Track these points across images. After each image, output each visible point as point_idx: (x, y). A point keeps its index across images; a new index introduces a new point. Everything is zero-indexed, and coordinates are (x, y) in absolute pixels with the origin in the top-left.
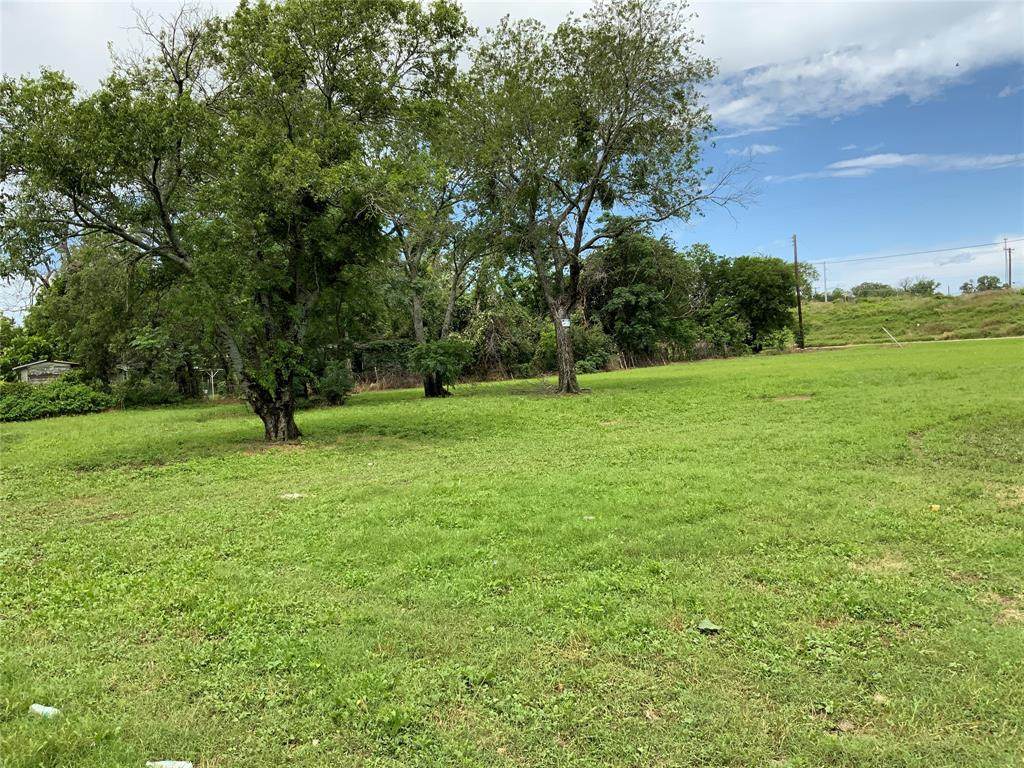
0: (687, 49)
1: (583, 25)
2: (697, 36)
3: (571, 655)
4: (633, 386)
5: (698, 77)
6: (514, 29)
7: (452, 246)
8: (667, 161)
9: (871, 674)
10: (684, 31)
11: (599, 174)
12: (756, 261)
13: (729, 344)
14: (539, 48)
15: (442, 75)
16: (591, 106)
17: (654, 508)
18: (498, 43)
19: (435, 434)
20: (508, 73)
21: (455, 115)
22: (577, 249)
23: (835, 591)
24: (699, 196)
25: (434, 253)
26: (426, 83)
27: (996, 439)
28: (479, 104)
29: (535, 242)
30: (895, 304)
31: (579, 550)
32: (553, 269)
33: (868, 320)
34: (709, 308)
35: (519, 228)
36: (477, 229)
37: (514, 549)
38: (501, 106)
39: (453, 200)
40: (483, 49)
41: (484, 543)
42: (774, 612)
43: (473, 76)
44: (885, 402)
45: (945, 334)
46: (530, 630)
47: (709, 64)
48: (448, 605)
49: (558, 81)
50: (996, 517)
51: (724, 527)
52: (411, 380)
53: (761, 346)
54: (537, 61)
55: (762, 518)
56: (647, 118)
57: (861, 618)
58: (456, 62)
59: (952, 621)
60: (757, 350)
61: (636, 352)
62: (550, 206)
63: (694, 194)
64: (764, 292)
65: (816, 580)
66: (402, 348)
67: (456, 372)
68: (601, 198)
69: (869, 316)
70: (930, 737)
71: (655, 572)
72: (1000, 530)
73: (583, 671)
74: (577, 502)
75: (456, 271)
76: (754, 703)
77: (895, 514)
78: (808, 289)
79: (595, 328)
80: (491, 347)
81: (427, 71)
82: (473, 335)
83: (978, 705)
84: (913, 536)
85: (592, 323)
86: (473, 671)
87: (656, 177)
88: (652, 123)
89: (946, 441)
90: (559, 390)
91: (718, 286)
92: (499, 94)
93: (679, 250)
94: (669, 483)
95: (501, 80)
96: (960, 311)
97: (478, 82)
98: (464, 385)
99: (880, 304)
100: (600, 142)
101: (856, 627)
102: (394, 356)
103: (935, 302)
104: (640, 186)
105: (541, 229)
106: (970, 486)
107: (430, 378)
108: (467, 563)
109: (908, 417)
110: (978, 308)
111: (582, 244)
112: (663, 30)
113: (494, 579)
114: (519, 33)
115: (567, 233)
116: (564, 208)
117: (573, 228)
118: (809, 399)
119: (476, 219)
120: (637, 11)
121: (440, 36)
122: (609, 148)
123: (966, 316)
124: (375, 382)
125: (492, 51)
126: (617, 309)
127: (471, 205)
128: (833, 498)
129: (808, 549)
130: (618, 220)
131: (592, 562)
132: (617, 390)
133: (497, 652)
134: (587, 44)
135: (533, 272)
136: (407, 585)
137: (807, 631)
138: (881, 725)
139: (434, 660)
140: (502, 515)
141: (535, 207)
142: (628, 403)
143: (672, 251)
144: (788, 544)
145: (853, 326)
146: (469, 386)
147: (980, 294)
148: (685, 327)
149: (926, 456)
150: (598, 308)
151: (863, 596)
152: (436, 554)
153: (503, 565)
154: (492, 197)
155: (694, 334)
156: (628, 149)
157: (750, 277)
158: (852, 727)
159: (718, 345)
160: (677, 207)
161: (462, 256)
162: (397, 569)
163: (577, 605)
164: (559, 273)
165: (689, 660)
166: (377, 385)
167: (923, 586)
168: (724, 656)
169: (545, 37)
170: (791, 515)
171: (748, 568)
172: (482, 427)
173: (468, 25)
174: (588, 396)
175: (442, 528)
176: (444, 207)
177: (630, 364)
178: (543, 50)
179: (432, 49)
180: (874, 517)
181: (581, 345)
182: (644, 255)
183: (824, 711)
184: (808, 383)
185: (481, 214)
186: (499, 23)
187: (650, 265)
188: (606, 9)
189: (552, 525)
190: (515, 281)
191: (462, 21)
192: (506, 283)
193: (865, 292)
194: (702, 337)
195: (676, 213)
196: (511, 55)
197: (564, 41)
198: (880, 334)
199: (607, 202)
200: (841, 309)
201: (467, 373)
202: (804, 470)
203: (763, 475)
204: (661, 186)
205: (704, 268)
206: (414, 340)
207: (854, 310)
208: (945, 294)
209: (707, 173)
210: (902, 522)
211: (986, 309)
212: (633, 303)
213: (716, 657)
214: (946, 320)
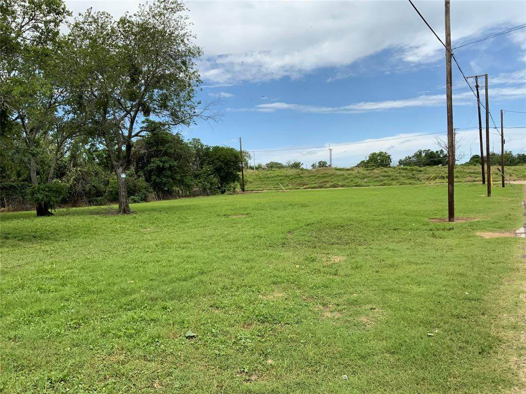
0: (188, 40)
1: (133, 19)
2: (193, 34)
3: (114, 358)
4: (160, 210)
5: (194, 55)
6: (95, 15)
7: (56, 130)
8: (178, 95)
9: (266, 350)
10: (186, 31)
11: (142, 97)
12: (223, 149)
13: (210, 189)
14: (109, 28)
15: (50, 34)
16: (138, 62)
17: (167, 274)
18: (85, 22)
19: (41, 237)
20: (91, 39)
21: (59, 57)
22: (130, 136)
23: (252, 310)
24: (194, 114)
25: (45, 133)
26: (40, 38)
27: (323, 234)
28: (74, 53)
29: (106, 131)
30: (284, 172)
31: (124, 300)
32: (117, 147)
33: (272, 179)
34: (200, 171)
35: (97, 122)
36: (71, 122)
37: (85, 303)
38: (87, 56)
39: (57, 104)
40: (76, 24)
41: (67, 300)
42: (223, 324)
43: (70, 37)
44: (278, 217)
45: (305, 187)
46: (91, 347)
47: (199, 49)
48: (43, 338)
49: (119, 47)
50: (322, 270)
51: (202, 282)
52: (28, 206)
53: (225, 190)
54: (108, 34)
55: (220, 276)
56: (167, 72)
57: (263, 322)
58: (59, 28)
59: (303, 320)
60: (223, 192)
61: (163, 192)
62: (115, 112)
63: (192, 113)
64: (226, 164)
65: (244, 305)
66: (23, 187)
67: (57, 202)
68: (143, 110)
69: (273, 177)
70: (291, 378)
71: (165, 308)
72: (323, 276)
73: (121, 367)
74: (125, 273)
75: (58, 144)
76: (211, 372)
77: (280, 270)
78: (247, 164)
79: (141, 179)
80: (79, 188)
81: (41, 31)
82: (68, 181)
83: (311, 359)
84: (288, 281)
85: (139, 176)
86: (54, 375)
87: (172, 102)
88: (170, 75)
89: (303, 235)
90: (118, 212)
91: (205, 160)
92: (85, 49)
93: (186, 141)
94: (175, 260)
95: (87, 42)
96: (311, 176)
97: (73, 41)
98: (61, 209)
99: (277, 172)
100: (143, 81)
101: (261, 327)
102: (18, 192)
103: (301, 172)
104: (164, 106)
105: (109, 124)
106: (312, 256)
107: (40, 205)
108: (56, 312)
109: (288, 224)
110: (318, 175)
111: (133, 134)
112: (176, 29)
113: (72, 320)
114: (98, 18)
115: (124, 128)
116: (123, 114)
117: (128, 125)
118: (245, 216)
119: (71, 116)
120: (162, 17)
121: (49, 12)
122: (147, 85)
123: (313, 178)
124: (4, 207)
125: (82, 26)
126: (153, 169)
127: (68, 108)
128: (253, 264)
129: (241, 290)
130: (153, 122)
131: (130, 306)
132: (152, 212)
133: (71, 362)
134: (136, 29)
135: (105, 147)
136: (16, 328)
137: (238, 331)
138: (269, 375)
139: (31, 371)
140: (79, 283)
141: (106, 112)
142: (157, 219)
143: (182, 141)
144: (231, 288)
145: (265, 182)
146: (65, 210)
147: (319, 169)
148: (188, 180)
149: (295, 242)
150: (142, 168)
151: (265, 311)
152: (36, 308)
153: (78, 312)
154: (81, 105)
155: (193, 183)
156: (158, 87)
157: (220, 156)
158: (257, 377)
159: (205, 189)
160: (184, 119)
161: (62, 136)
162: (10, 319)
163: (120, 330)
164: (120, 148)
165: (179, 353)
166: (6, 208)
167: (291, 304)
168: (197, 349)
169: (113, 22)
170: (234, 273)
171: (212, 302)
172: (71, 233)
173: (67, 9)
174: (135, 215)
175: (41, 293)
176: (51, 108)
177: (159, 198)
178: (112, 29)
179: (44, 19)
180: (271, 272)
181: (133, 188)
182: (167, 142)
183: (244, 371)
184: (245, 209)
185: (75, 113)
186: (86, 11)
187: (170, 147)
188: (146, 13)
189: (109, 287)
190: (94, 151)
191: (63, 6)
192: (89, 152)
193: (272, 166)
194: (197, 185)
195: (183, 122)
196: (93, 29)
197: (123, 26)
198: (277, 186)
199: (147, 112)
200: (261, 173)
201: (64, 202)
202: (241, 251)
203: (222, 254)
204: (175, 107)
205: (198, 151)
206: (31, 182)
207: (267, 174)
208: (305, 168)
209: (198, 103)
210: (283, 274)
211: (321, 176)
212: (161, 166)
213: (193, 350)
214: (305, 180)
